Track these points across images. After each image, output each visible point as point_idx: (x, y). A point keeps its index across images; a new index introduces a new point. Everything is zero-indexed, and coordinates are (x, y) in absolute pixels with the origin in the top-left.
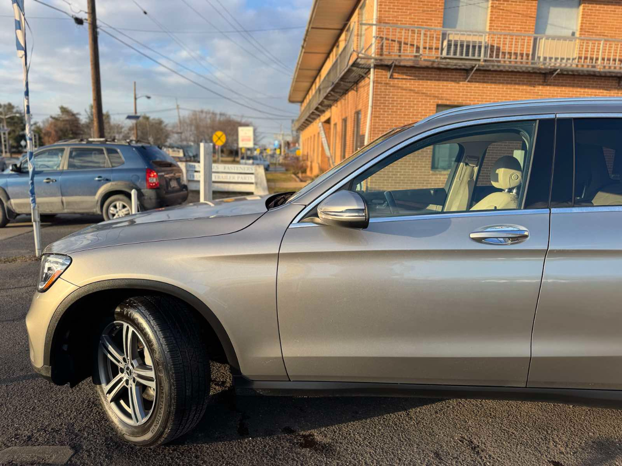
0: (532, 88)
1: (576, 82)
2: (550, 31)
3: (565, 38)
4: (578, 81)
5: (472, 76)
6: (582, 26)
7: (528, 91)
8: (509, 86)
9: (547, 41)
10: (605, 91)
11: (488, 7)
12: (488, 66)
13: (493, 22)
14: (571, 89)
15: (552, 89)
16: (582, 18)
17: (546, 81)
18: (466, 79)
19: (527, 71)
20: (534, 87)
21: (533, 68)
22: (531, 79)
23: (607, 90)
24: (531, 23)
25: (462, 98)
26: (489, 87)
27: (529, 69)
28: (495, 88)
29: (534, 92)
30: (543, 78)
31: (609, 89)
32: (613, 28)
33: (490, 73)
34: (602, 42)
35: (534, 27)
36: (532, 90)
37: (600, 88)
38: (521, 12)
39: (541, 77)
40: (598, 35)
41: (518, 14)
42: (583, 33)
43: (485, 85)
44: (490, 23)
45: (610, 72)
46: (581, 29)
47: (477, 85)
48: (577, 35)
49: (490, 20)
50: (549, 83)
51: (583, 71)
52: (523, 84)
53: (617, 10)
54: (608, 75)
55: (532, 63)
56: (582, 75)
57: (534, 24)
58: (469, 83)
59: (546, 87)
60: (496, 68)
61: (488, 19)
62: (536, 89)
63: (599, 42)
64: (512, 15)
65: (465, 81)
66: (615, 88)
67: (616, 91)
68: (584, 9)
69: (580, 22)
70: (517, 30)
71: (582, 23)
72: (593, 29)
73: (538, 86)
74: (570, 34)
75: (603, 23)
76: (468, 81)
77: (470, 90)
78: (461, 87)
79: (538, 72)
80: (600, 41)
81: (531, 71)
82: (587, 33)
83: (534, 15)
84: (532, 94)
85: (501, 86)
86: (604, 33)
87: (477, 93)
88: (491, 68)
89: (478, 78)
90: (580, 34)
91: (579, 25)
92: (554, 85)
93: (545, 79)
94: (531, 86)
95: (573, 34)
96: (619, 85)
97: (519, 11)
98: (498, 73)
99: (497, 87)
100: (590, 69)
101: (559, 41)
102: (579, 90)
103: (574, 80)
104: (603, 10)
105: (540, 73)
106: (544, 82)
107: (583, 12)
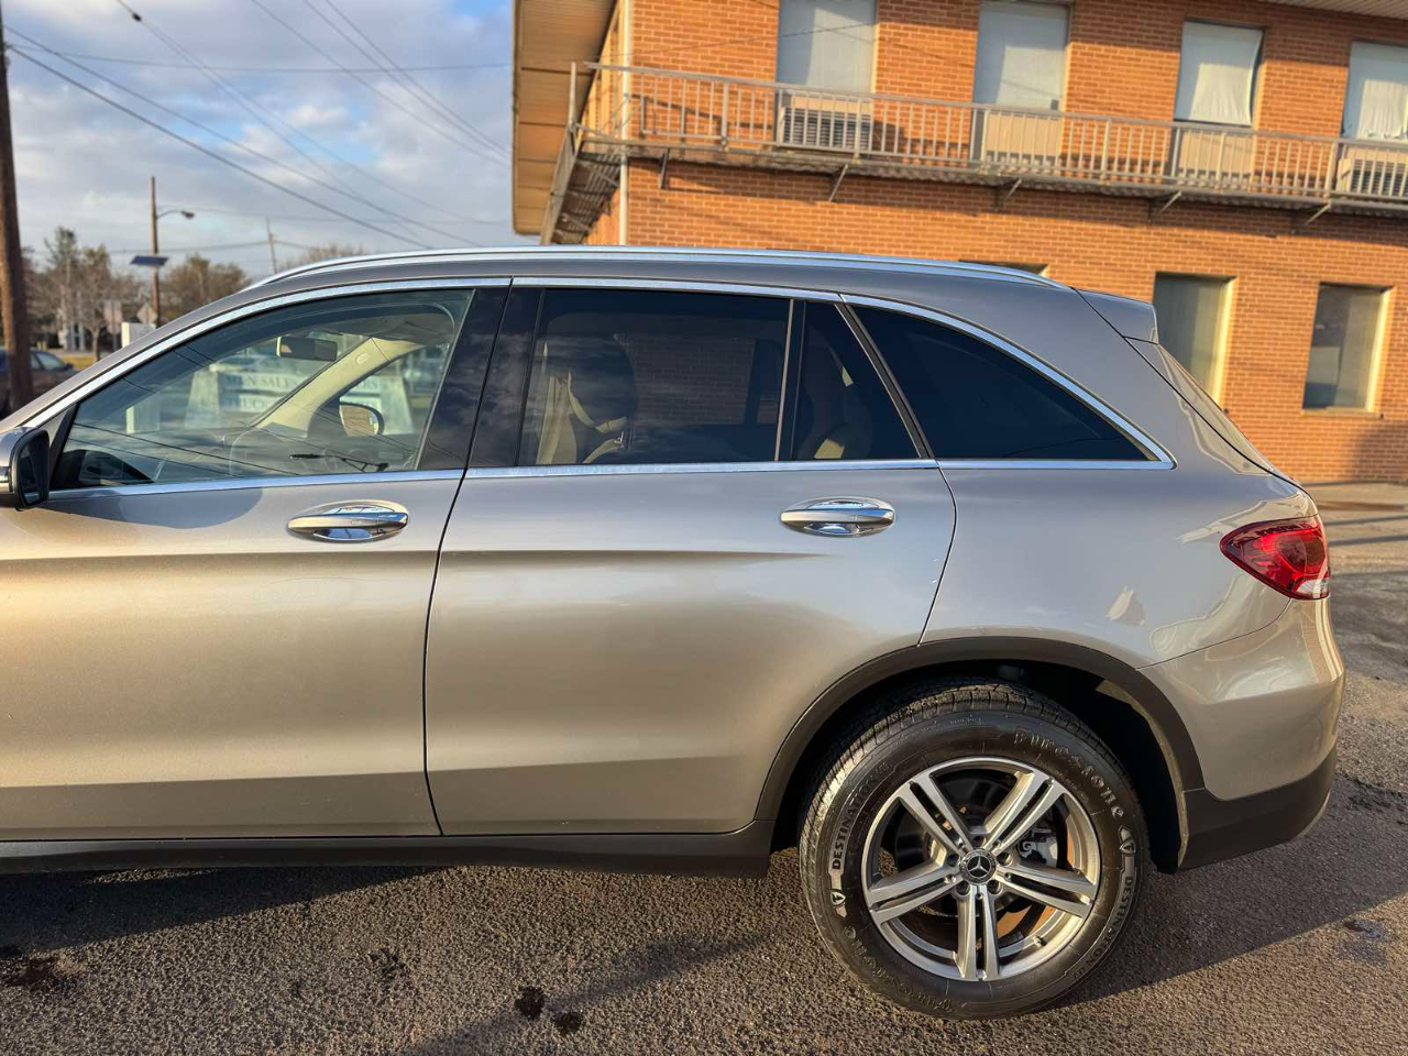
0: (971, 218)
1: (1061, 207)
2: (1005, 97)
3: (1031, 114)
4: (1065, 205)
5: (839, 189)
6: (1070, 88)
7: (963, 223)
8: (921, 213)
9: (992, 116)
10: (1122, 229)
11: (874, 40)
12: (875, 168)
13: (885, 73)
14: (1052, 222)
15: (1012, 222)
16: (1072, 71)
17: (999, 203)
18: (829, 194)
19: (958, 181)
20: (975, 216)
21: (971, 176)
22: (967, 198)
23: (1127, 226)
24: (966, 78)
25: (822, 236)
26: (879, 213)
27: (963, 177)
28: (893, 216)
29: (974, 228)
30: (993, 197)
31: (1130, 224)
32: (1134, 95)
33: (880, 182)
34: (1107, 125)
35: (971, 88)
36: (970, 221)
37: (1112, 221)
38: (944, 54)
39: (989, 196)
40: (1104, 109)
41: (937, 57)
42: (1074, 103)
43: (870, 210)
44: (879, 75)
45: (1129, 189)
46: (1069, 95)
47: (853, 208)
48: (1062, 107)
49: (879, 69)
50: (1005, 208)
51: (1074, 184)
52: (952, 209)
53: (1142, 58)
54: (1127, 193)
55: (969, 165)
56: (1074, 194)
57: (971, 81)
58: (836, 205)
59: (1000, 215)
60: (892, 173)
61: (875, 66)
62: (979, 219)
63: (1103, 124)
64: (925, 59)
65: (827, 200)
66: (1143, 223)
67: (1145, 229)
68: (1074, 53)
69: (1067, 79)
70: (935, 93)
71: (1070, 83)
72: (1095, 97)
73: (982, 214)
74: (1048, 106)
75: (1115, 84)
76: (834, 201)
77: (839, 219)
78: (818, 212)
79: (982, 183)
80: (1105, 121)
81: (969, 182)
82: (1081, 105)
83: (971, 59)
84: (971, 230)
85: (904, 212)
86: (1118, 105)
87: (853, 226)
88: (881, 172)
89: (855, 194)
90: (1068, 106)
91: (1066, 86)
92: (1017, 213)
93: (997, 200)
94: (968, 214)
95: (1055, 105)
96: (1149, 217)
97: (940, 51)
98: (897, 183)
99: (895, 214)
100: (1090, 180)
101: (1018, 119)
102: (1068, 223)
103: (1057, 204)
104: (1114, 57)
105: (987, 186)
106: (997, 205)
107: (1072, 59)
